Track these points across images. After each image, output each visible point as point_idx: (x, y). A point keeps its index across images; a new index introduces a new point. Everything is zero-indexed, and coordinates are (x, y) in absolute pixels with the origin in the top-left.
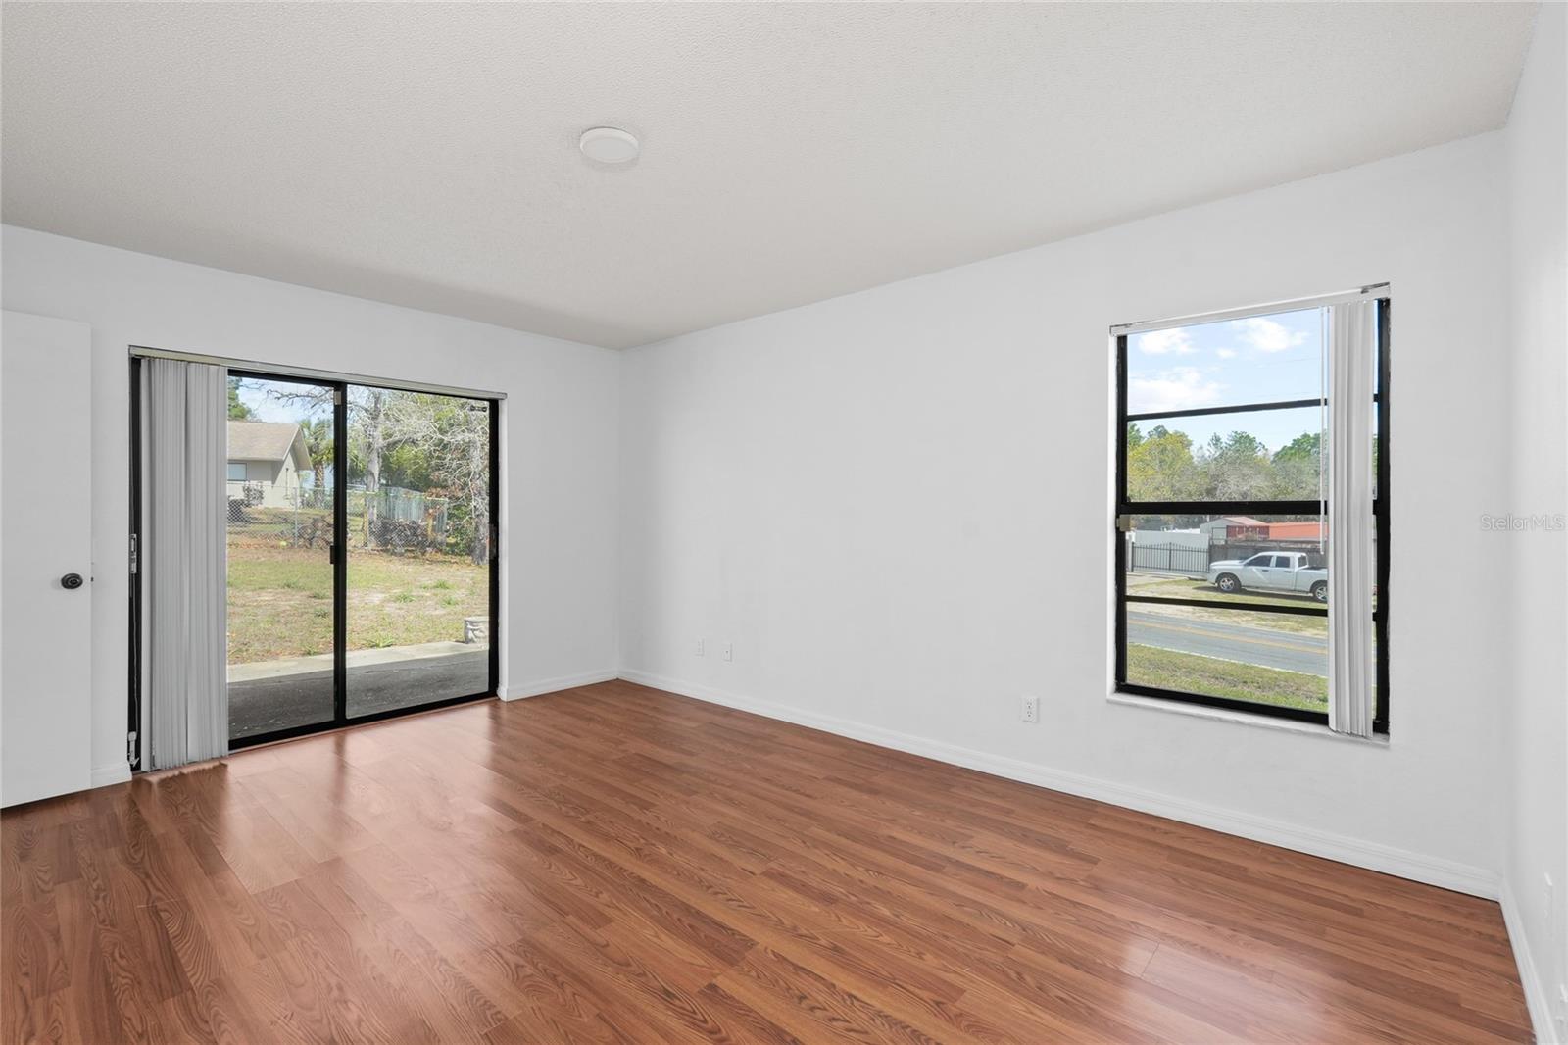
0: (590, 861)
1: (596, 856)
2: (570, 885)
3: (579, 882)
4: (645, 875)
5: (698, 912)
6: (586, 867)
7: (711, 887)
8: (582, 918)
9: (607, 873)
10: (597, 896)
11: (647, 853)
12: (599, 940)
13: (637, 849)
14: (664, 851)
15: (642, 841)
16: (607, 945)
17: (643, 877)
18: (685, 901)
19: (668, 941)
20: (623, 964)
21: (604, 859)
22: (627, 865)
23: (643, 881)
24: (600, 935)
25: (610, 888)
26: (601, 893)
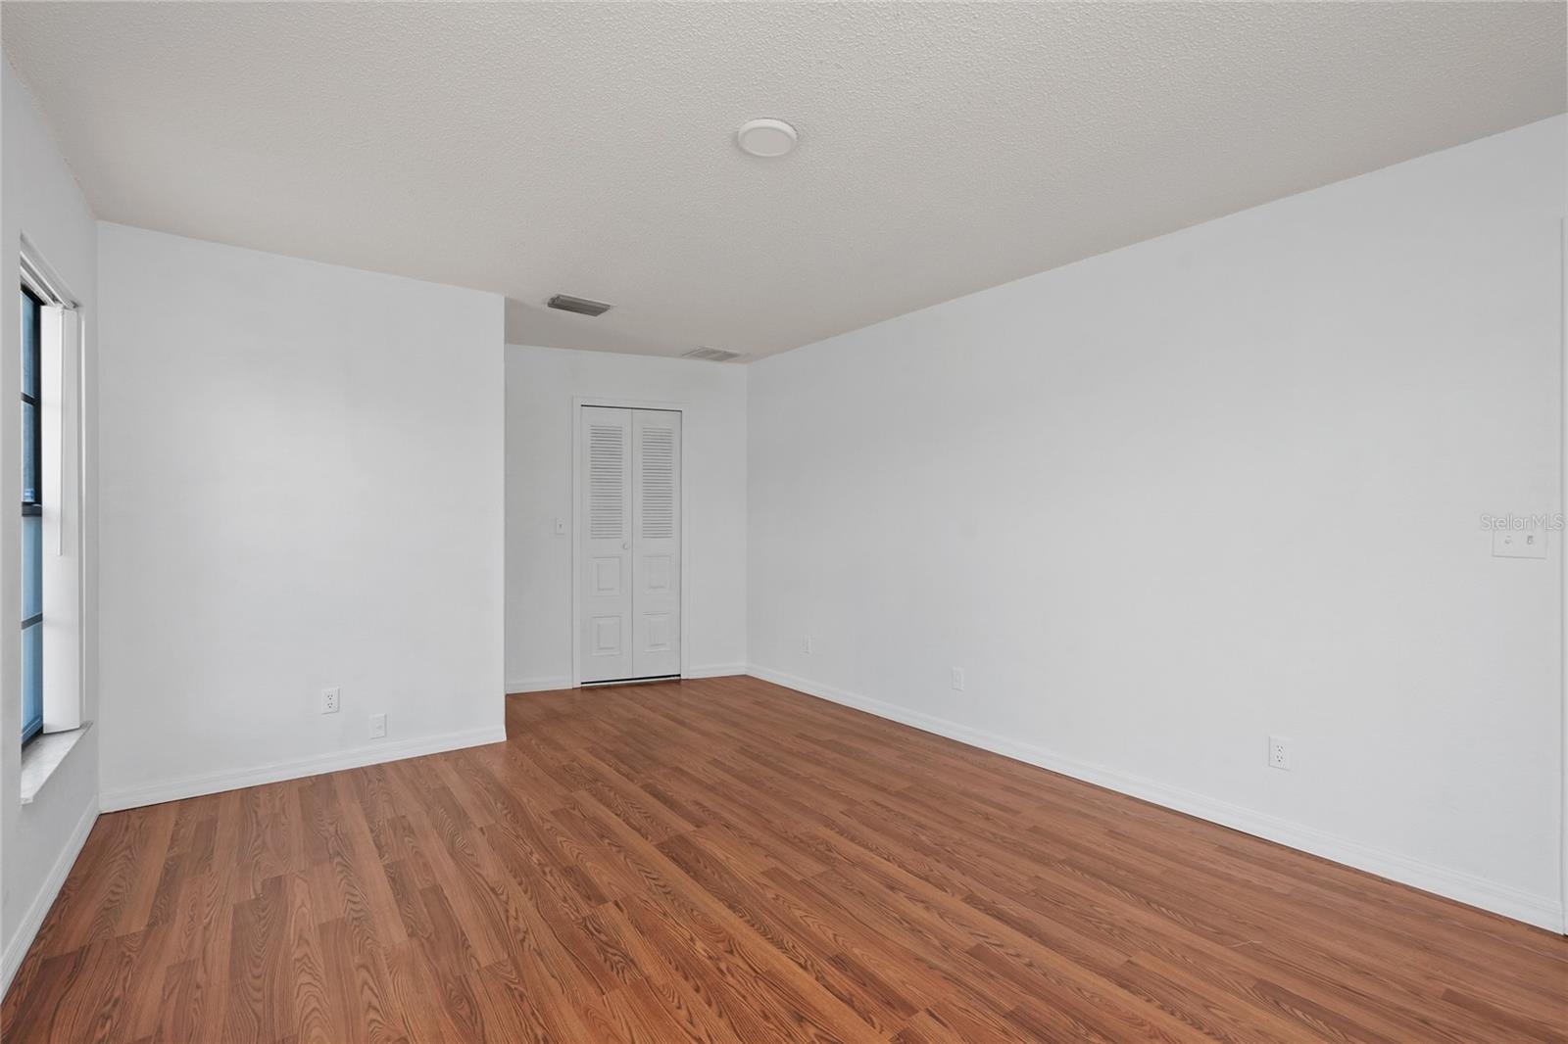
0: (789, 939)
1: (780, 945)
2: (806, 911)
3: (798, 913)
4: (726, 912)
5: (688, 872)
6: (793, 932)
7: (665, 893)
8: (790, 877)
9: (770, 921)
10: (777, 896)
11: (720, 945)
12: (772, 860)
13: (731, 952)
14: (699, 946)
15: (723, 966)
16: (766, 856)
17: (730, 911)
18: (696, 883)
19: (720, 854)
20: (754, 844)
21: (772, 940)
22: (746, 929)
23: (730, 907)
24: (772, 863)
25: (764, 903)
26: (774, 899)
